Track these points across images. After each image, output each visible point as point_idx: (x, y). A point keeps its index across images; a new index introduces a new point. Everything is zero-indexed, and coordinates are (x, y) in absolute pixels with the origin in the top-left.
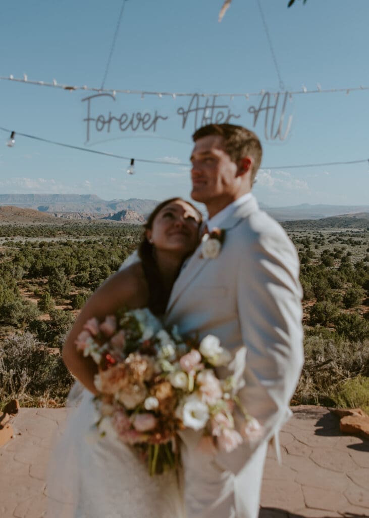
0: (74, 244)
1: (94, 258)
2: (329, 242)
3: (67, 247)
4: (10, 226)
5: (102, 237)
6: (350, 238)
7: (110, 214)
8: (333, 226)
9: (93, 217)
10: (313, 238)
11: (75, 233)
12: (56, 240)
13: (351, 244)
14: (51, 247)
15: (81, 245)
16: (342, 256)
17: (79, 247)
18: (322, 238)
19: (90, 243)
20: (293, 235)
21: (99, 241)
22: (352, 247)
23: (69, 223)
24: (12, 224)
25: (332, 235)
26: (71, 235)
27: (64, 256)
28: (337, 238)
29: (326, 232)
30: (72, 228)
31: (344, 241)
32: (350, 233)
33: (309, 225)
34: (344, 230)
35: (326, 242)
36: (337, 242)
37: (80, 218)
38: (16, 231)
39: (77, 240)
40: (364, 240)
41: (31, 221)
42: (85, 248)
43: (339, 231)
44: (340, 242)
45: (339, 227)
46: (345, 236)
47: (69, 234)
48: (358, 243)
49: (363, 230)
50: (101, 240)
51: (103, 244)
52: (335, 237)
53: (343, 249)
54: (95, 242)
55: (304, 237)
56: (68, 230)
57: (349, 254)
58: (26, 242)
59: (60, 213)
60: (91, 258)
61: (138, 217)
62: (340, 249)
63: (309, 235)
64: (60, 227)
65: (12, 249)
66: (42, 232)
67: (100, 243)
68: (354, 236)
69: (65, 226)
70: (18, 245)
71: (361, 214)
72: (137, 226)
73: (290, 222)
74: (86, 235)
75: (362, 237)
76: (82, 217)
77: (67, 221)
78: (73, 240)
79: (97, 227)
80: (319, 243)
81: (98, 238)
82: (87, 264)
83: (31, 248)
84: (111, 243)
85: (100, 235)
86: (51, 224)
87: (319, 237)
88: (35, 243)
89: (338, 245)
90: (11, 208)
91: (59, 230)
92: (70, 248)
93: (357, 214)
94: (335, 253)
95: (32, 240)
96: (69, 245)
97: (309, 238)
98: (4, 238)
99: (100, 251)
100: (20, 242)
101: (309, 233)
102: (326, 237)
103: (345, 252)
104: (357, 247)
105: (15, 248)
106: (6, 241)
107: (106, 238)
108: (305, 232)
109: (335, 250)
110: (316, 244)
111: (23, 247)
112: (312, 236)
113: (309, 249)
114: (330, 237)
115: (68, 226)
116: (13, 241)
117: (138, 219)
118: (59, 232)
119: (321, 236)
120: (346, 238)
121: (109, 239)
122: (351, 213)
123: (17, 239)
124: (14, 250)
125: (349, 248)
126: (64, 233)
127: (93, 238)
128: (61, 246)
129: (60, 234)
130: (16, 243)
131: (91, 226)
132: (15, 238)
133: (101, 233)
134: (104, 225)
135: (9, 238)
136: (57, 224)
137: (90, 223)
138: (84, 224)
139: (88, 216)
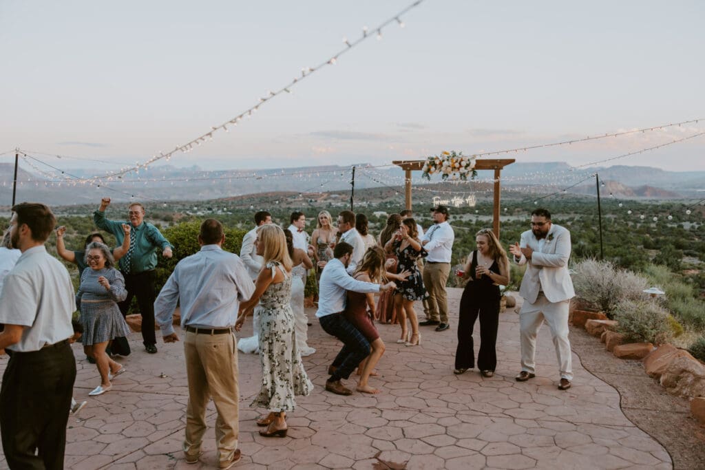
9: (563, 190)
12: (512, 219)
14: (506, 227)
37: (545, 192)
50: (571, 219)
58: (477, 221)
59: (519, 185)
61: (623, 189)
64: (518, 203)
69: (525, 202)
72: (621, 201)
76: (546, 190)
77: (527, 196)
79: (566, 202)
81: (565, 217)
84: (583, 224)
85: (569, 213)
86: (507, 199)
88: (487, 222)
91: (517, 207)
95: (485, 219)
100: (470, 220)
105: (464, 228)
106: (454, 220)
107: (577, 217)
111: (474, 227)
115: (528, 201)
116: (462, 219)
117: (624, 193)
118: (517, 209)
121: (581, 218)
123: (466, 218)
124: (463, 230)
126: (523, 210)
127: (560, 217)
128: (519, 226)
129: (518, 211)
130: (466, 222)
131: (558, 202)
132: (465, 216)
133: (571, 210)
134: (575, 201)
135: (458, 216)
136: (514, 199)
137: (557, 198)
138: (549, 200)
139: (555, 190)
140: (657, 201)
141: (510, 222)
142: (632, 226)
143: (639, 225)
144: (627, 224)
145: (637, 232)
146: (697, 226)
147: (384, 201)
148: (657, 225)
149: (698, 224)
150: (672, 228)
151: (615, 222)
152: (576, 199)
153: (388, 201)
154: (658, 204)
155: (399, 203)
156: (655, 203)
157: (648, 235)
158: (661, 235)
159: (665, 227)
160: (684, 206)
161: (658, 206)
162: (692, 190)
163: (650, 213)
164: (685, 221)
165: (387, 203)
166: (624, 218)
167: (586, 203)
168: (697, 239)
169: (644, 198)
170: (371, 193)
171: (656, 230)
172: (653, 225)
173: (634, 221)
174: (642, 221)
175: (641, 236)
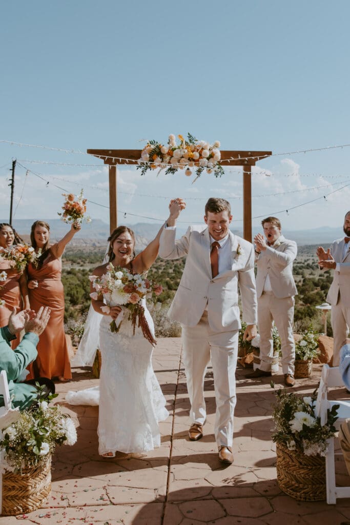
0: (78, 272)
3: (71, 276)
9: (99, 243)
11: (79, 261)
15: (86, 274)
17: (84, 275)
20: (313, 260)
23: (72, 251)
26: (74, 262)
27: (68, 285)
30: (75, 256)
37: (84, 245)
39: (82, 268)
47: (73, 262)
56: (71, 258)
69: (68, 253)
73: (310, 246)
74: (91, 263)
76: (86, 243)
77: (70, 248)
78: (77, 268)
92: (74, 276)
96: (73, 274)
113: (330, 275)
115: (71, 253)
126: (67, 261)
131: (96, 253)
137: (95, 249)
138: (89, 251)
139: (92, 243)
142: (156, 272)
148: (174, 270)
157: (168, 279)
171: (174, 275)
172: (171, 271)
173: (156, 268)
174: (163, 268)
175: (164, 279)
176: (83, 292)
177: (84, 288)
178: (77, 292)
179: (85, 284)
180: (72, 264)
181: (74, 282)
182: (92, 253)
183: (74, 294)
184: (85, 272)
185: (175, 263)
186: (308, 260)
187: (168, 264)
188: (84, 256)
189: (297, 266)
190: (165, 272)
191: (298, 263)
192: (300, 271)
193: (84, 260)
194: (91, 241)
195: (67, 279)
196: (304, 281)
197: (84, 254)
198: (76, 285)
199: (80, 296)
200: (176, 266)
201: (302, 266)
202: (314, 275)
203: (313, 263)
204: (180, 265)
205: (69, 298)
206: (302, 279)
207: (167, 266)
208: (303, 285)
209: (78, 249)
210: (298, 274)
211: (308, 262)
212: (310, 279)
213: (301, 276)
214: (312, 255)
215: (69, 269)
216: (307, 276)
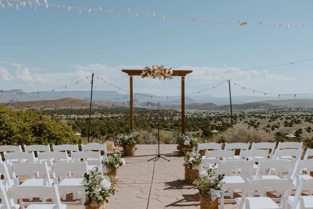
0: (105, 119)
1: (116, 126)
2: (248, 117)
3: (101, 120)
4: (68, 109)
5: (120, 114)
6: (260, 114)
7: (124, 102)
8: (250, 108)
9: (115, 103)
10: (239, 115)
11: (105, 113)
13: (260, 118)
14: (92, 120)
15: (109, 119)
16: (255, 124)
17: (108, 120)
18: (244, 115)
19: (113, 118)
20: (228, 113)
21: (119, 117)
22: (261, 120)
23: (102, 107)
24: (70, 108)
25: (250, 113)
26: (103, 113)
27: (100, 125)
28: (252, 114)
29: (246, 111)
30: (103, 110)
31: (256, 116)
32: (260, 112)
33: (237, 107)
34: (256, 110)
35: (246, 117)
36: (252, 117)
37: (108, 104)
38: (71, 112)
39: (106, 117)
40: (268, 116)
41: (80, 106)
42: (111, 121)
43: (254, 110)
44: (254, 117)
45: (254, 108)
46: (257, 113)
47: (102, 113)
48: (264, 117)
49: (267, 110)
50: (120, 116)
51: (121, 118)
52: (251, 114)
53: (256, 121)
54: (117, 118)
55: (234, 114)
56: (101, 111)
57: (259, 123)
58: (78, 118)
59: (96, 101)
60: (115, 126)
61: (140, 103)
62: (253, 121)
63: (236, 113)
64: (96, 109)
65: (70, 122)
66: (86, 112)
67: (119, 118)
68: (262, 113)
69: (99, 109)
70: (74, 119)
71: (266, 101)
72: (140, 108)
73: (226, 106)
74: (112, 114)
75: (267, 114)
77: (100, 106)
78: (104, 116)
79: (118, 109)
80: (242, 117)
81: (118, 115)
82: (113, 129)
83: (81, 121)
84: (125, 118)
85: (119, 114)
87: (242, 114)
88: (83, 118)
89: (253, 118)
90: (69, 98)
91: (96, 111)
92: (103, 121)
93: (264, 101)
94: (251, 123)
95: (81, 117)
97: (237, 114)
98: (65, 116)
99: (120, 122)
100: (75, 118)
101: (237, 112)
102: (246, 114)
103: (256, 122)
104: (264, 119)
105: (72, 121)
106: (66, 117)
107: (123, 115)
108: (234, 111)
109: (251, 121)
110: (240, 118)
111: (77, 121)
112: (238, 113)
114: (248, 114)
115: (101, 108)
116: (70, 117)
117: (141, 105)
118: (96, 112)
119: (244, 113)
120: (257, 115)
122: (260, 100)
123: (72, 116)
124: (72, 122)
125: (259, 120)
126: (99, 113)
127: (115, 115)
128: (98, 120)
129: (97, 113)
130: (72, 118)
131: (114, 109)
132: (71, 115)
133: (120, 112)
134: (121, 108)
135: (68, 116)
136: (95, 108)
137: (113, 107)
138: (110, 108)
139: (112, 103)
140: (154, 108)
141: (94, 118)
142: (145, 119)
143: (148, 118)
144: (143, 118)
145: (147, 121)
146: (169, 118)
147: (29, 109)
148: (155, 118)
149: (169, 117)
150: (160, 120)
151: (138, 117)
152: (122, 107)
153: (32, 109)
154: (154, 109)
155: (38, 110)
156: (152, 109)
157: (152, 122)
158: (157, 122)
159: (158, 119)
160: (164, 110)
161: (155, 110)
162: (165, 104)
163: (151, 113)
164: (165, 116)
165: (31, 110)
166: (142, 115)
167: (126, 109)
168: (170, 124)
169: (148, 107)
170: (22, 105)
171: (154, 120)
172: (153, 118)
173: (145, 117)
174: (149, 117)
175: (149, 123)
176: (108, 129)
177: (108, 127)
178: (105, 129)
179: (108, 124)
180: (101, 115)
181: (103, 124)
182: (112, 109)
183: (103, 129)
184: (108, 119)
185: (155, 114)
186: (225, 113)
187: (152, 114)
188: (108, 110)
189: (219, 116)
190: (150, 119)
191: (220, 115)
192: (221, 119)
193: (108, 112)
194: (111, 102)
195: (99, 122)
196: (223, 124)
197: (108, 109)
198: (104, 125)
199: (106, 131)
200: (155, 116)
201: (222, 116)
202: (228, 121)
203: (228, 115)
204: (158, 115)
205: (101, 132)
206: (222, 123)
207: (151, 116)
208: (222, 126)
209: (105, 106)
210: (220, 120)
211: (225, 114)
212: (226, 123)
213: (221, 121)
214: (227, 110)
215: (100, 117)
216: (225, 122)
